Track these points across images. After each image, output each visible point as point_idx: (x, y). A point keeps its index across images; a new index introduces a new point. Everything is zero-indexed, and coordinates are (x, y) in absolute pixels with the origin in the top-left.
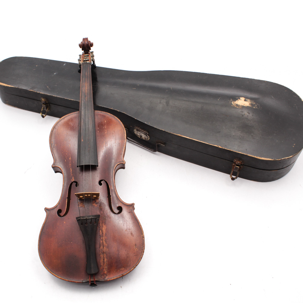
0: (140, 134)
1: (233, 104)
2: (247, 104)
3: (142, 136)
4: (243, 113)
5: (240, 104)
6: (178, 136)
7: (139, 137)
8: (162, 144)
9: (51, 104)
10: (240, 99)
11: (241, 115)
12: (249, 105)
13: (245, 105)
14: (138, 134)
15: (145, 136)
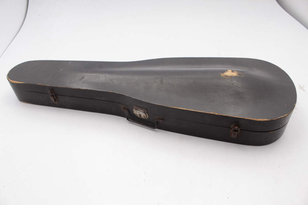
0: (139, 113)
1: (222, 75)
2: (235, 74)
3: (141, 115)
4: (233, 82)
5: (229, 75)
6: (175, 108)
7: (139, 116)
8: (160, 120)
9: (57, 96)
10: (227, 71)
11: (231, 84)
12: (237, 75)
13: (233, 76)
14: (138, 114)
15: (144, 114)
